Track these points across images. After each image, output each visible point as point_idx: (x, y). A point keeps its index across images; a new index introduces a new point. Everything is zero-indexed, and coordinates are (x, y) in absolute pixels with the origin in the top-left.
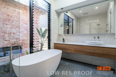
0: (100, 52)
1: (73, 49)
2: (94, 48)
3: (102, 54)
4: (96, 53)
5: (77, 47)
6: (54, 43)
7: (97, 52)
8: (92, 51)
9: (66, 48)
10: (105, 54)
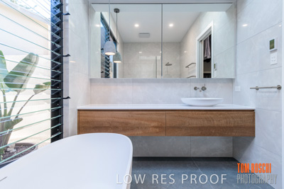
0: (223, 123)
1: (153, 124)
2: (208, 115)
3: (227, 127)
4: (214, 127)
5: (164, 117)
6: (79, 110)
7: (216, 123)
8: (206, 123)
9: (127, 124)
10: (233, 126)
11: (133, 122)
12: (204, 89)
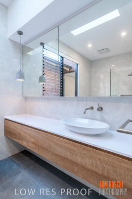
0: (87, 163)
1: (32, 140)
2: (71, 146)
3: (92, 171)
5: (38, 135)
6: (5, 119)
7: (79, 160)
10: (100, 173)
11: (23, 134)
12: (100, 109)
